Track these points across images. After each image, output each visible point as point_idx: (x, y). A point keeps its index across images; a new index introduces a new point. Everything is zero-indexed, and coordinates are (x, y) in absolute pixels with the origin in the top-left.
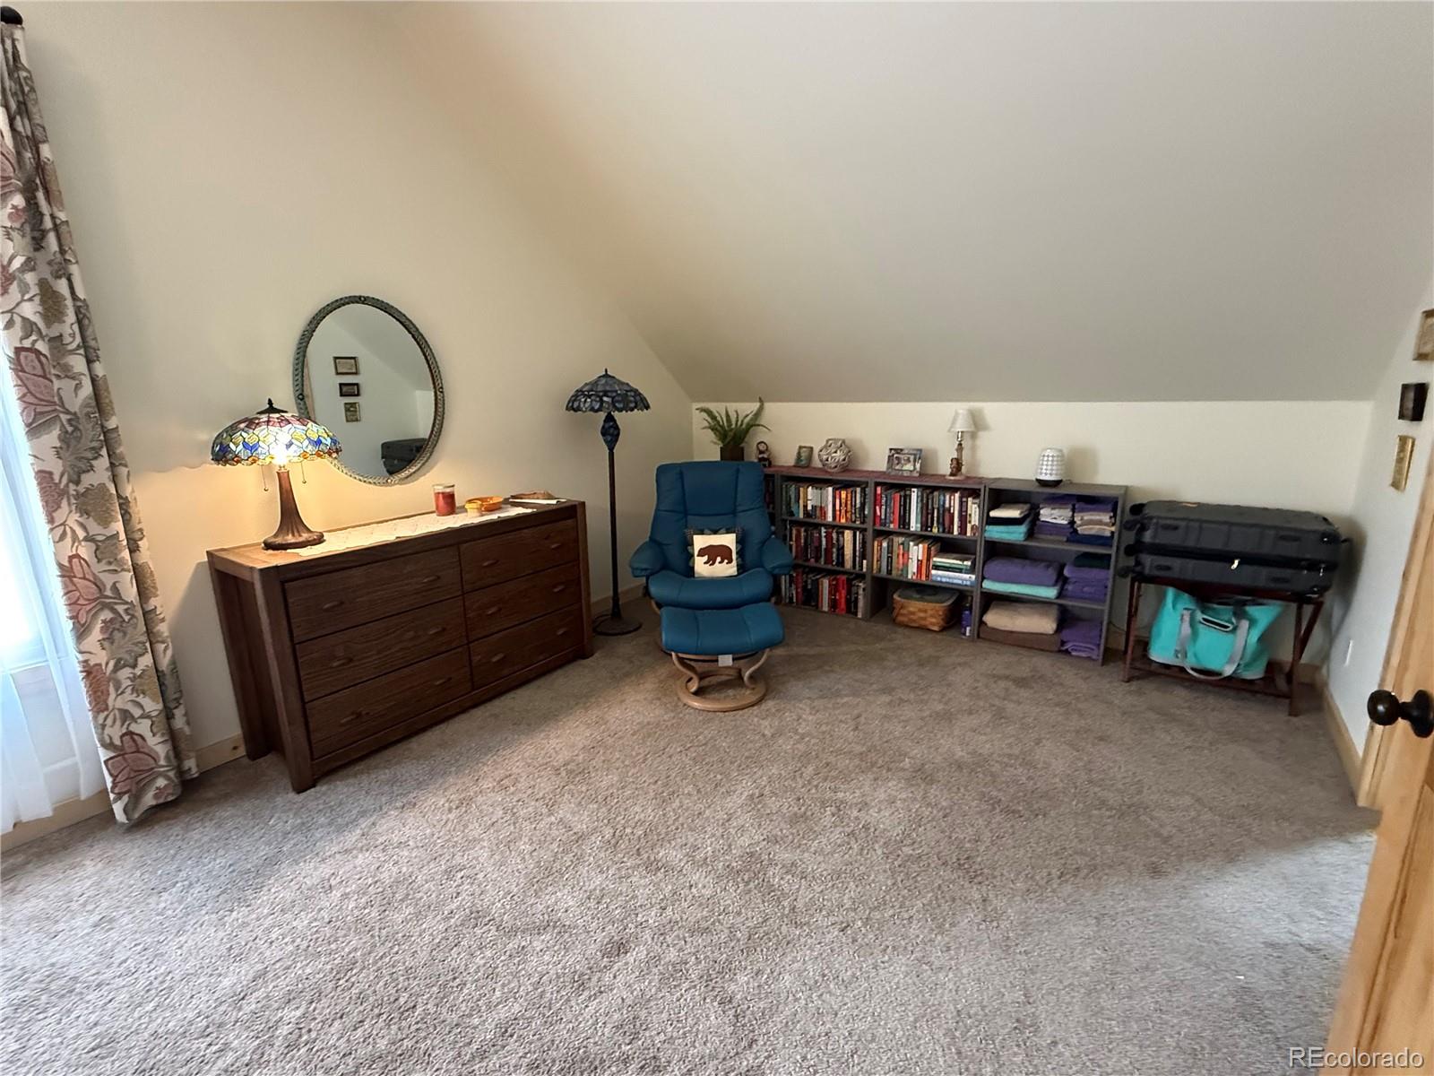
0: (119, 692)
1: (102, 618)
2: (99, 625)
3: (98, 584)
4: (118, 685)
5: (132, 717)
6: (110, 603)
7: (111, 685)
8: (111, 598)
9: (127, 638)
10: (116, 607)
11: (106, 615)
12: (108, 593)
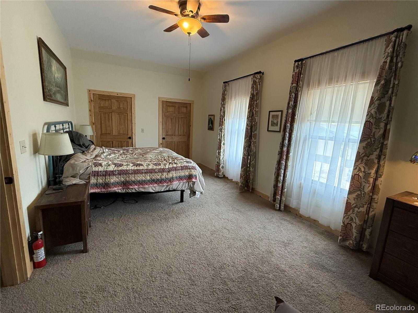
0: (353, 213)
1: (358, 193)
2: (356, 194)
3: (361, 184)
4: (353, 211)
5: (353, 221)
6: (361, 190)
7: (352, 210)
8: (362, 189)
9: (360, 201)
10: (362, 192)
11: (359, 193)
12: (362, 187)
